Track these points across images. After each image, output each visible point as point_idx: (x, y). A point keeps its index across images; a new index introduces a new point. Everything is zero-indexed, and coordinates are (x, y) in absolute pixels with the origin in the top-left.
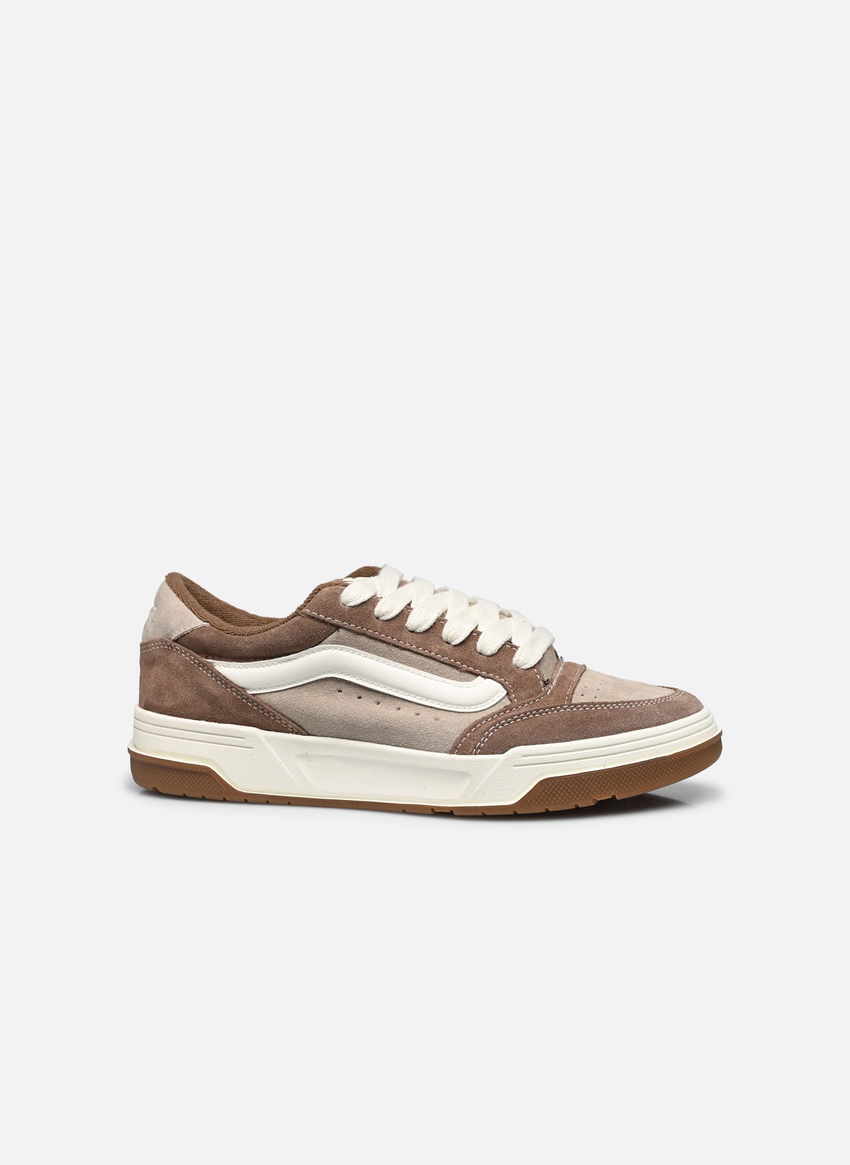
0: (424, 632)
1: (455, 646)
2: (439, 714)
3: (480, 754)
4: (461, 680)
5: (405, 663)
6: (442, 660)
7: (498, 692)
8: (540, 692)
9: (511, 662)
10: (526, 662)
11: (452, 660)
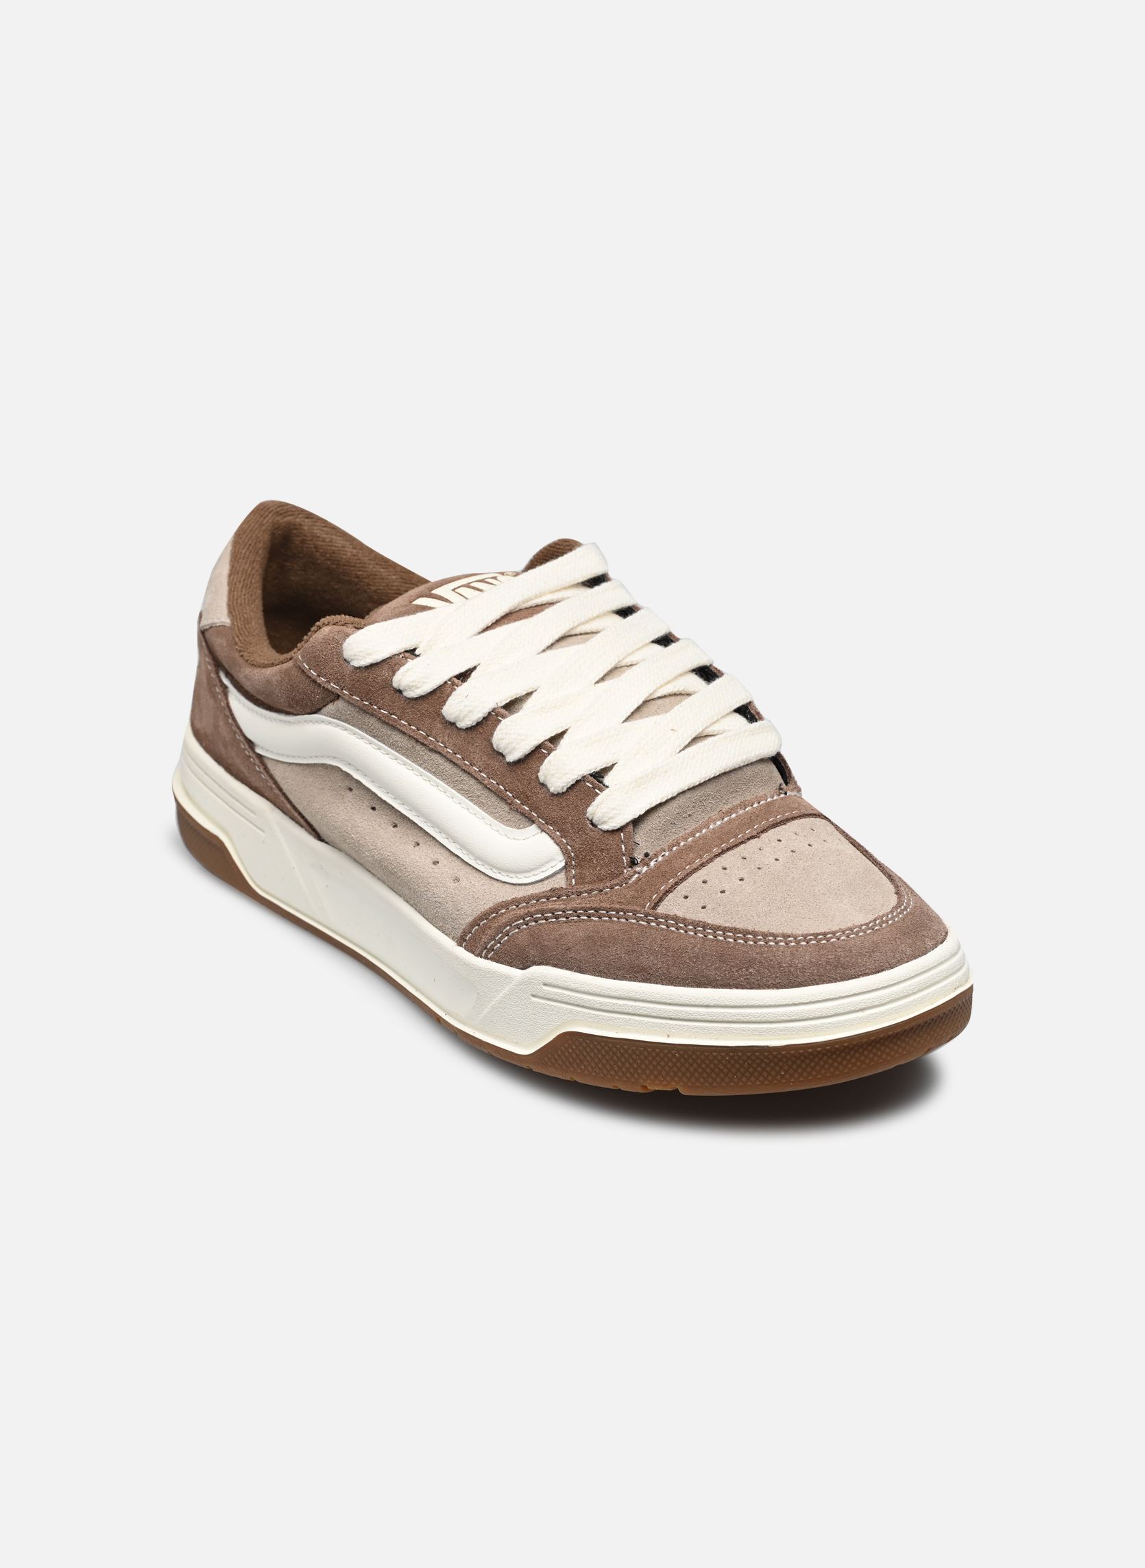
0: (467, 729)
1: (508, 763)
2: (463, 872)
3: (492, 959)
4: (507, 822)
5: (434, 773)
6: (486, 782)
7: (552, 859)
8: (617, 876)
9: (585, 814)
10: (605, 819)
11: (501, 787)
